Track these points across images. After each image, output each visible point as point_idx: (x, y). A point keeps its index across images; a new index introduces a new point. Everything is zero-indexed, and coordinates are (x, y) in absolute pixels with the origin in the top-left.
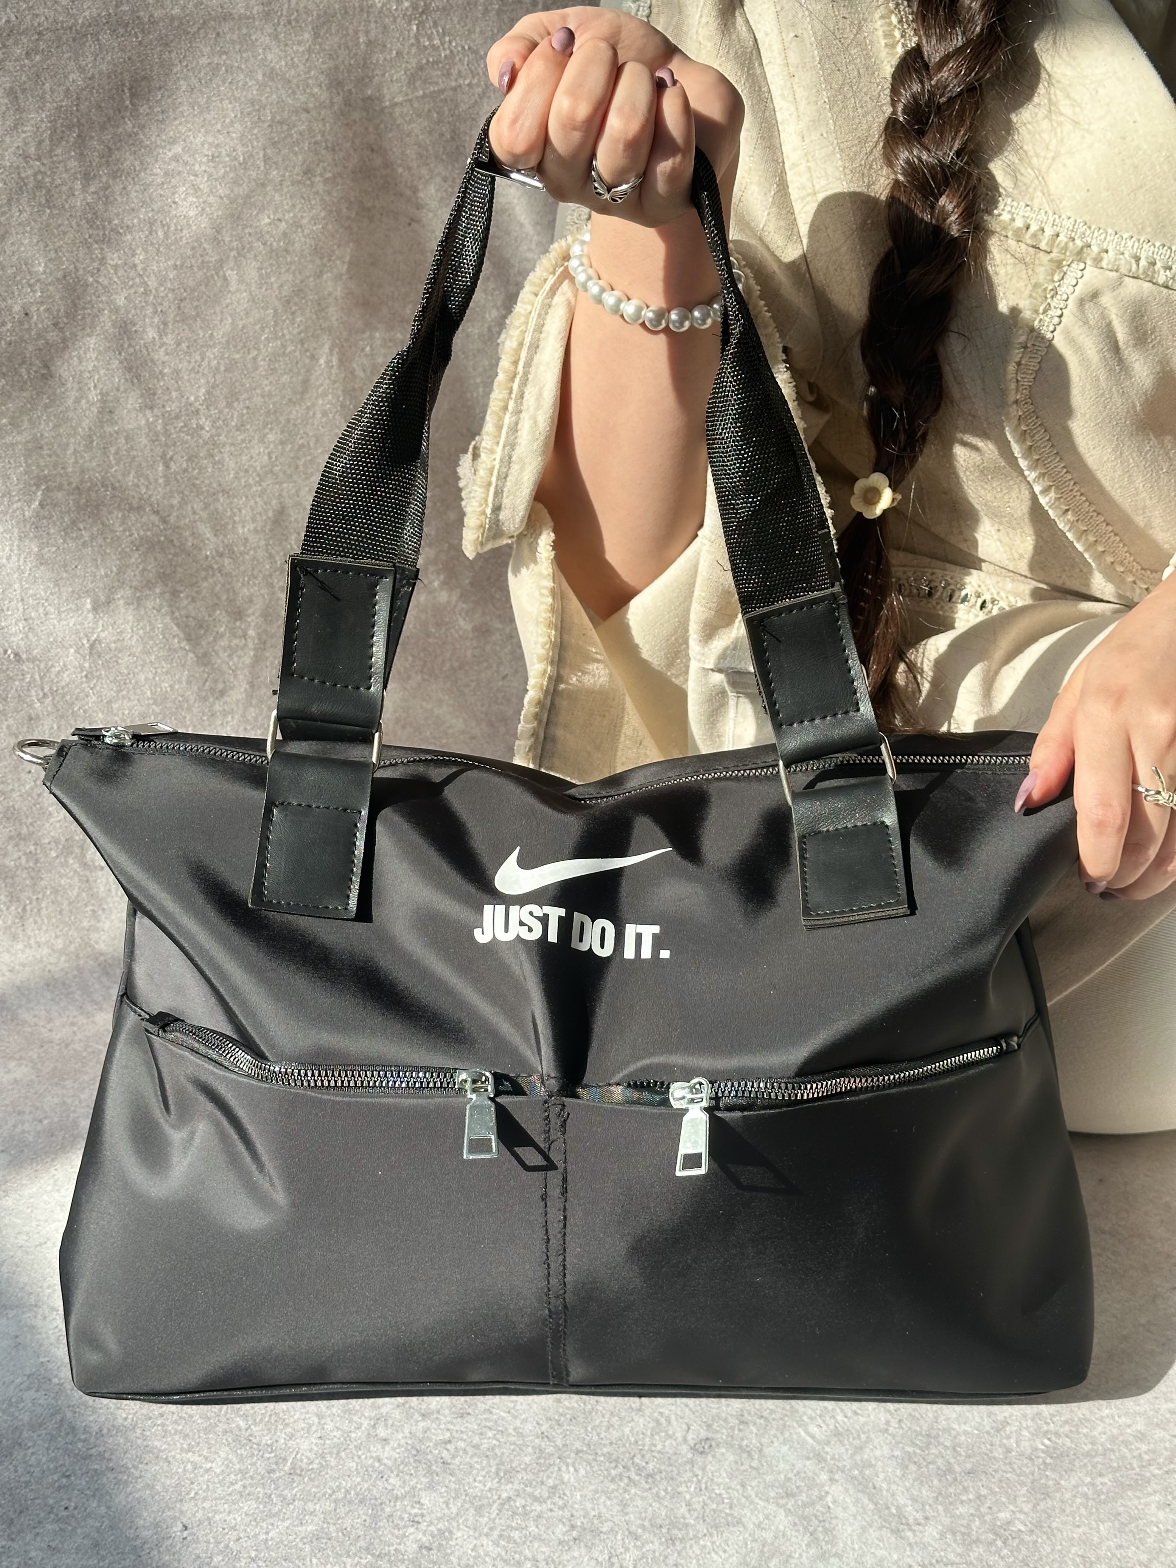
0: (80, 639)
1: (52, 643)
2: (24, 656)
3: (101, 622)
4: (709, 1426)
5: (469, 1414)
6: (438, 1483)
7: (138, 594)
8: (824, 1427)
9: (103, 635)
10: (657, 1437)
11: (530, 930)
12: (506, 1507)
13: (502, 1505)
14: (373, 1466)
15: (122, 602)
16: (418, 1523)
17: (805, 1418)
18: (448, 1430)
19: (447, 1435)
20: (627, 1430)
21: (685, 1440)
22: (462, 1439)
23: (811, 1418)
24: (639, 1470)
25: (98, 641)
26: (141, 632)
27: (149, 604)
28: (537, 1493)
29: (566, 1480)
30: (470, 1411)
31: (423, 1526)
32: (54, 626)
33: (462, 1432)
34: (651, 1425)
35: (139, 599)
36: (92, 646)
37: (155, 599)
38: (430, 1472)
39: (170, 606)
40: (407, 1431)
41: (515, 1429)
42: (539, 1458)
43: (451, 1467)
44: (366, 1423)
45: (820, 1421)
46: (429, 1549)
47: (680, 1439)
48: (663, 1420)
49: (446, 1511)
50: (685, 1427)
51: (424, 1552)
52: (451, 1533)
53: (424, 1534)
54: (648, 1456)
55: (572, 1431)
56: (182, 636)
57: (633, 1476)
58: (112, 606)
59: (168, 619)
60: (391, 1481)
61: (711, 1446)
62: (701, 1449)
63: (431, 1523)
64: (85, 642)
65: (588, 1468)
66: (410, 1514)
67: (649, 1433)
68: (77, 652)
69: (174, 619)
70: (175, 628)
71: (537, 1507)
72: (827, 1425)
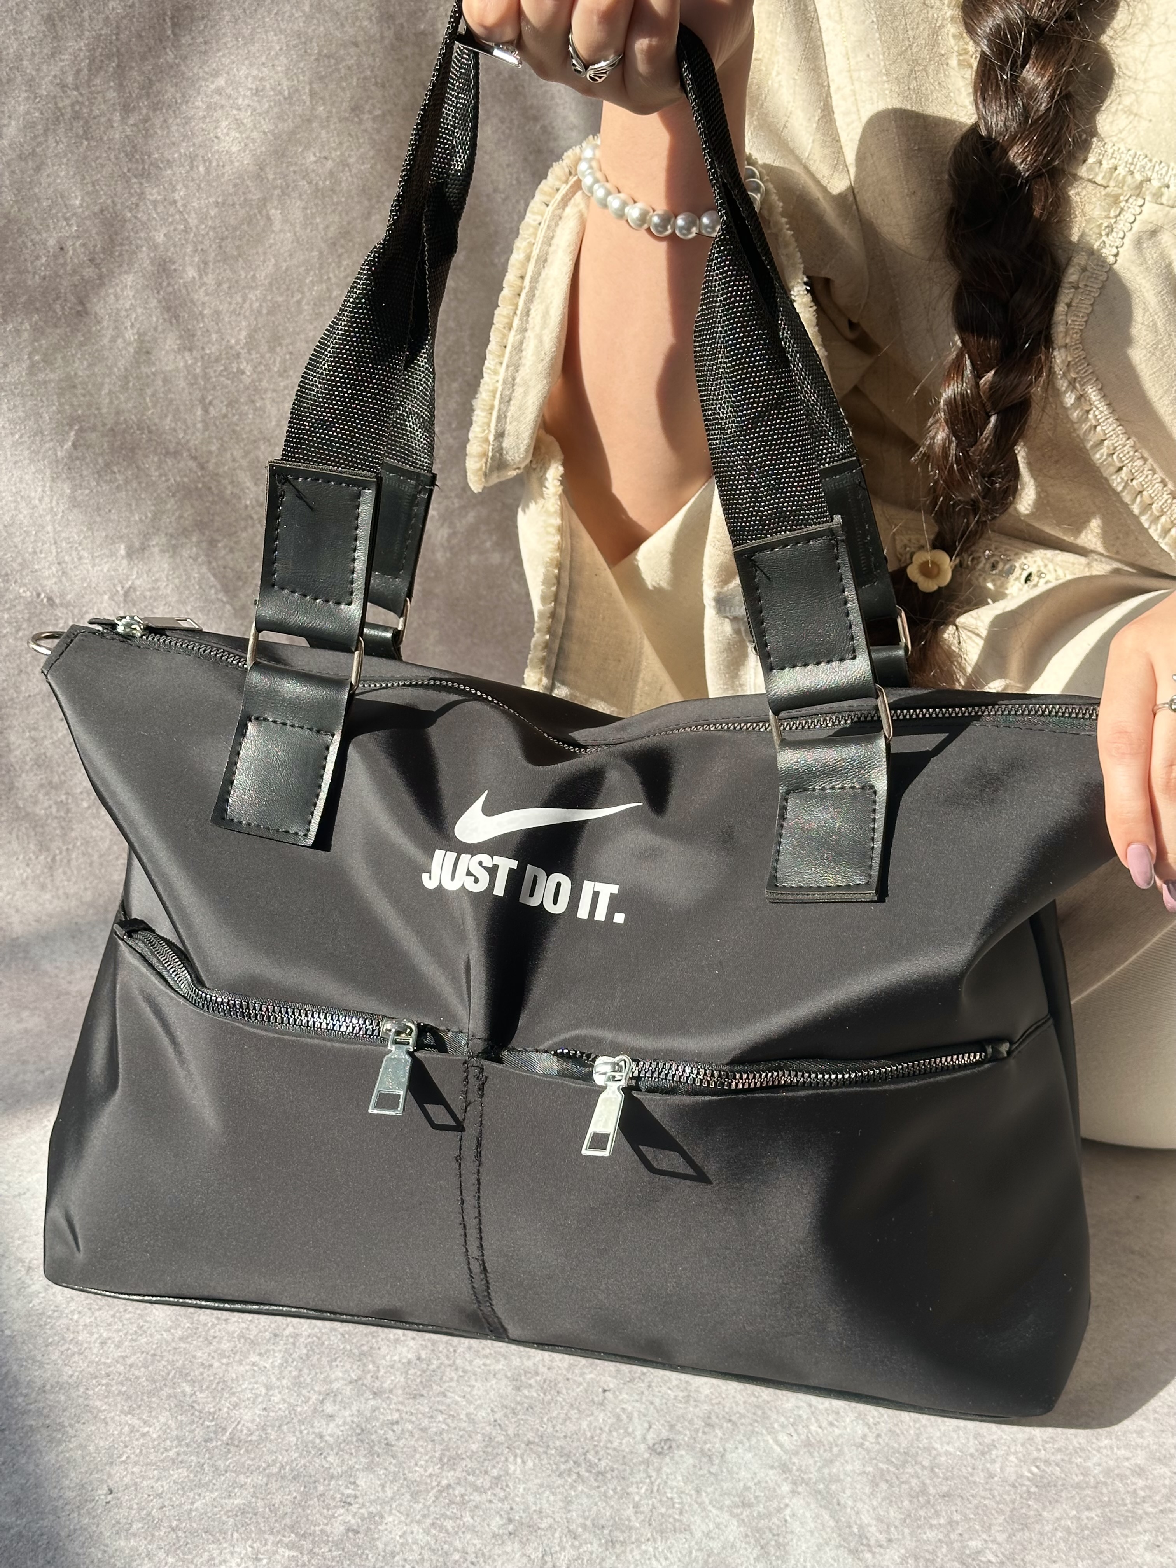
0: (115, 586)
1: (85, 588)
2: (57, 601)
3: (135, 569)
4: (672, 1427)
5: (422, 1395)
6: (378, 1464)
7: (174, 542)
8: (795, 1437)
9: (138, 582)
10: (615, 1434)
11: (476, 881)
12: (444, 1494)
13: (440, 1492)
14: (313, 1442)
15: (156, 549)
16: (350, 1504)
17: (776, 1426)
18: (398, 1410)
19: (396, 1416)
20: (584, 1424)
21: (644, 1439)
22: (410, 1421)
23: (783, 1426)
24: (591, 1466)
25: (132, 588)
26: (177, 581)
27: (185, 553)
28: (479, 1483)
29: (511, 1471)
30: (424, 1392)
31: (354, 1508)
32: (88, 571)
33: (412, 1414)
34: (609, 1421)
35: (175, 547)
36: (126, 594)
37: (191, 548)
38: (371, 1453)
39: (207, 555)
40: (354, 1408)
41: (468, 1415)
42: (486, 1447)
43: (394, 1448)
44: (314, 1397)
45: (792, 1430)
46: (357, 1532)
47: (639, 1438)
48: (624, 1417)
49: (381, 1494)
50: (646, 1425)
51: (351, 1534)
52: (382, 1517)
53: (354, 1516)
54: (602, 1453)
55: (526, 1421)
56: (219, 587)
57: (583, 1471)
58: (147, 554)
59: (204, 569)
60: (331, 1459)
61: (670, 1447)
62: (659, 1450)
63: (363, 1505)
64: (119, 589)
65: (537, 1461)
66: (343, 1494)
67: (607, 1429)
68: (111, 598)
69: (210, 569)
70: (212, 579)
71: (477, 1498)
72: (798, 1434)
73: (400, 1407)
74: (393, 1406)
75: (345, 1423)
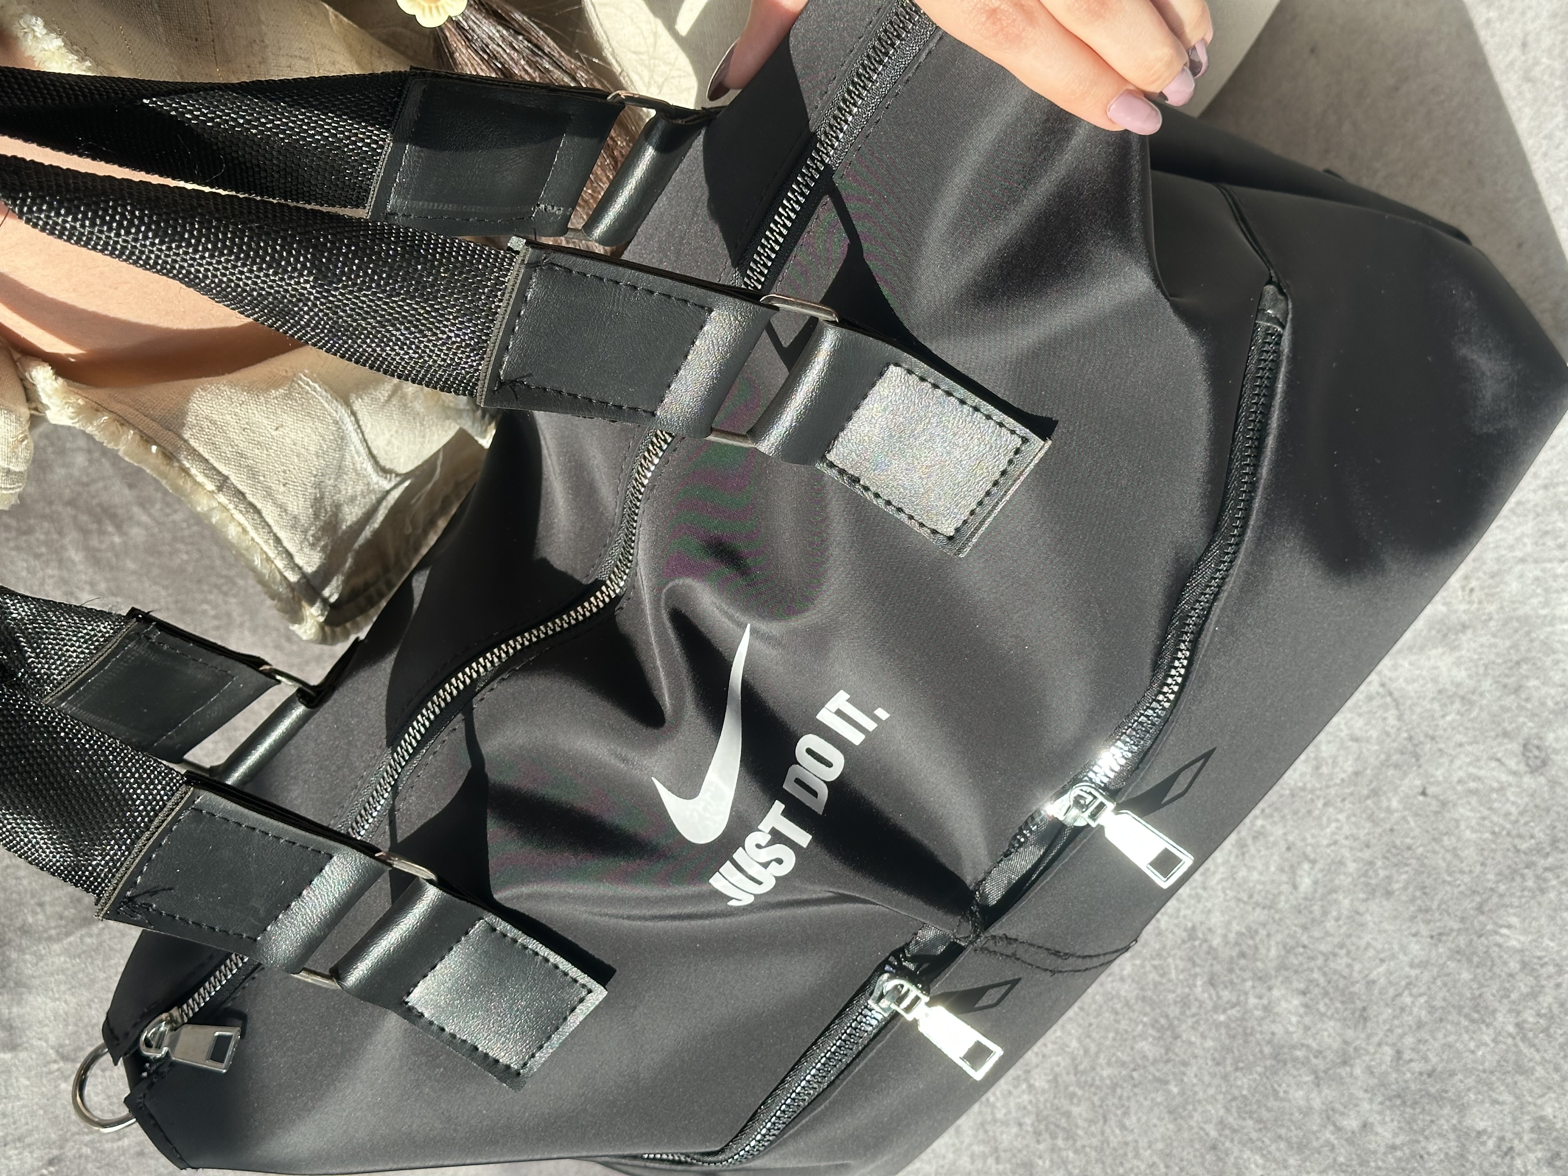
34: (1474, 804)
47: (1511, 779)
50: (1494, 764)
73: (1376, 1039)
74: (1371, 1049)
75: (1381, 1113)
